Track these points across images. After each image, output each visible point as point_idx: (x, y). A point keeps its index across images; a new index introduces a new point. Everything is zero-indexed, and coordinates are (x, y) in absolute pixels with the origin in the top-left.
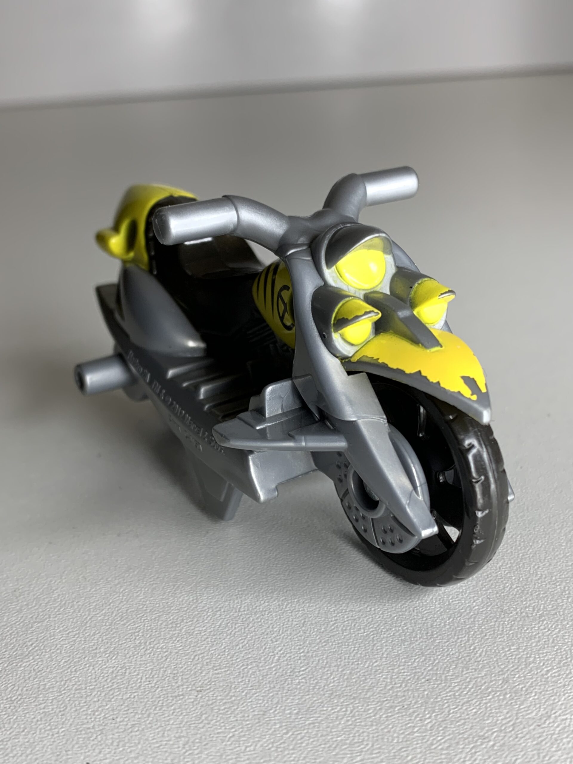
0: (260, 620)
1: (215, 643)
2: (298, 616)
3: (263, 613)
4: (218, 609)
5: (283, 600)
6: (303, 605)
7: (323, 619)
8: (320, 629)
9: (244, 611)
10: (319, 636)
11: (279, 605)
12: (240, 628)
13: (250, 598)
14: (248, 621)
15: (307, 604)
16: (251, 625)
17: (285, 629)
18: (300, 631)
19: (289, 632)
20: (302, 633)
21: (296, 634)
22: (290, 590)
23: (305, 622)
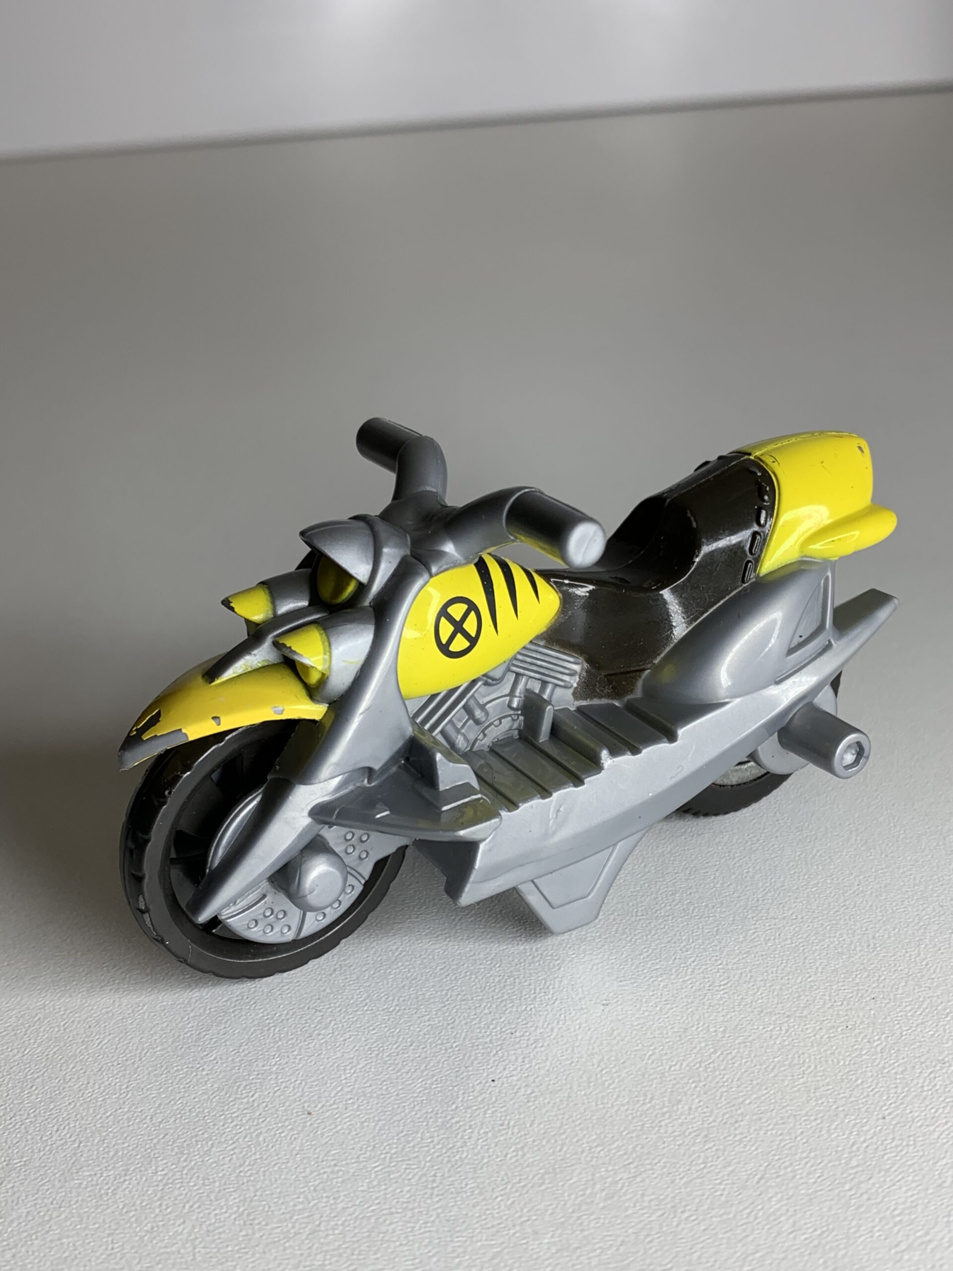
0: (662, 926)
1: (614, 951)
2: (708, 923)
3: (666, 918)
4: (610, 912)
5: (687, 904)
6: (713, 910)
7: (740, 927)
8: (739, 938)
9: (642, 915)
10: (737, 947)
11: (683, 909)
12: (641, 935)
13: (647, 900)
14: (648, 928)
15: (719, 909)
16: (653, 932)
17: (695, 938)
18: (713, 941)
19: (700, 941)
20: (716, 942)
21: (709, 944)
22: (695, 892)
23: (718, 930)
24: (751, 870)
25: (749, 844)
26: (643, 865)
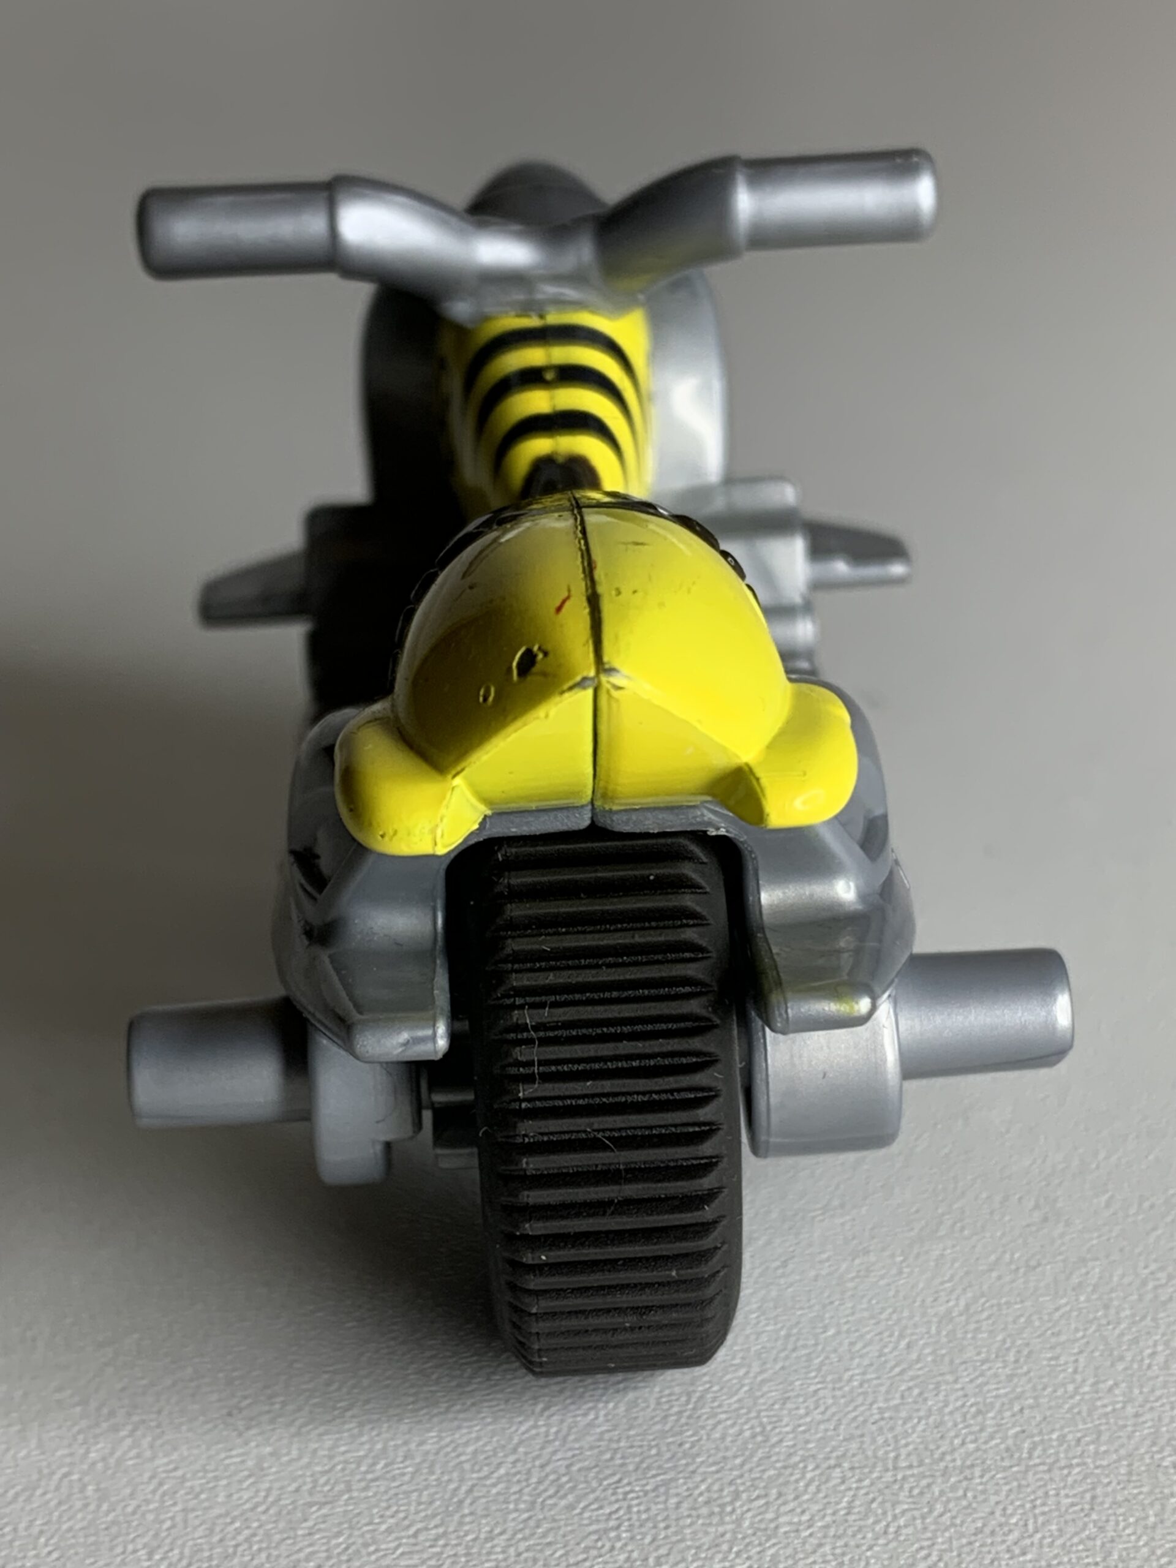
0: (960, 1493)
1: (846, 1559)
2: (1070, 1480)
3: (967, 1473)
4: (832, 1462)
5: (1016, 1435)
6: (1079, 1449)
7: (1145, 1489)
8: (1147, 1517)
9: (910, 1467)
10: (1145, 1538)
11: (1007, 1450)
12: (909, 1515)
13: (920, 1428)
14: (928, 1496)
15: (1092, 1447)
16: (939, 1508)
17: (1041, 1519)
18: (1085, 1525)
19: (1054, 1527)
20: (1092, 1530)
21: (1076, 1534)
22: (1031, 1407)
23: (1094, 1498)
24: (1160, 1348)
25: (1151, 1285)
26: (903, 1344)
